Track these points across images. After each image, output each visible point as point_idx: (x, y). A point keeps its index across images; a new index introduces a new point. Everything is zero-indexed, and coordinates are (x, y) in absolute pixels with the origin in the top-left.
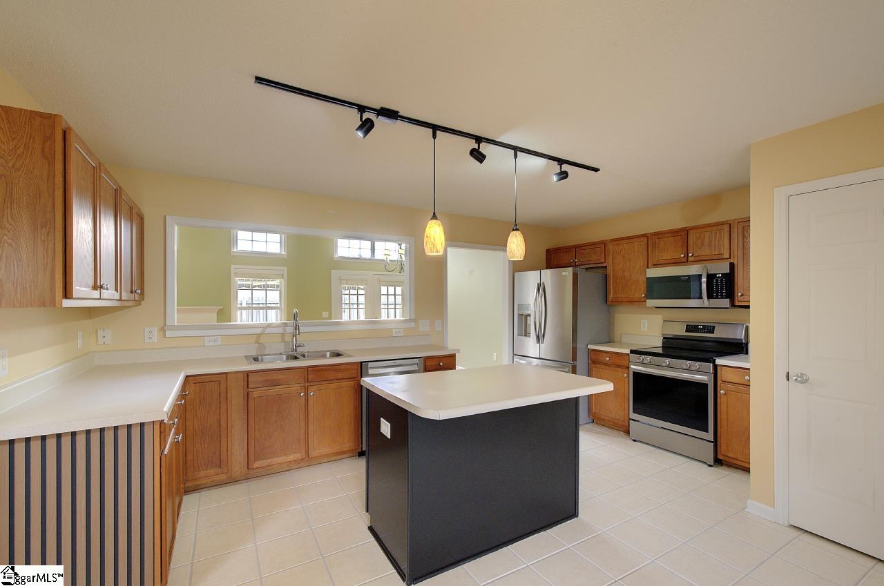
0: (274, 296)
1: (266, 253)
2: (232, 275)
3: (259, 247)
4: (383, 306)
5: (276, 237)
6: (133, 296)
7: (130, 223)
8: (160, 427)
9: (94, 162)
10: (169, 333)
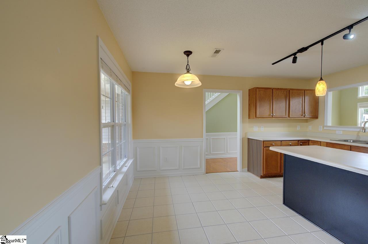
6: (303, 116)
7: (301, 97)
8: (263, 142)
9: (270, 90)
10: (325, 128)
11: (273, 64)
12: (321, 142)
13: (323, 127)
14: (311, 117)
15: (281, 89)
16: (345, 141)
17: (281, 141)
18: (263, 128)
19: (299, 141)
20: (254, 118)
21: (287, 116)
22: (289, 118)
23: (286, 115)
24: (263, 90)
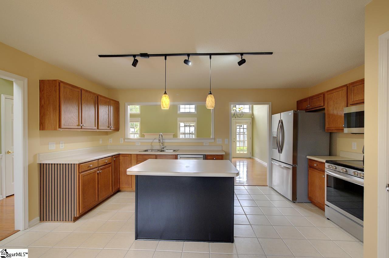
0: (192, 129)
1: (190, 112)
2: (178, 121)
3: (187, 111)
4: (237, 134)
5: (193, 106)
6: (109, 128)
7: (108, 106)
8: (79, 166)
9: (78, 90)
10: (126, 140)
11: (100, 56)
12: (131, 154)
13: (124, 139)
14: (114, 129)
15: (90, 92)
16: (146, 151)
17: (98, 160)
18: (63, 144)
19: (112, 156)
20: (55, 129)
21: (96, 128)
22: (98, 130)
23: (95, 126)
24: (70, 87)
